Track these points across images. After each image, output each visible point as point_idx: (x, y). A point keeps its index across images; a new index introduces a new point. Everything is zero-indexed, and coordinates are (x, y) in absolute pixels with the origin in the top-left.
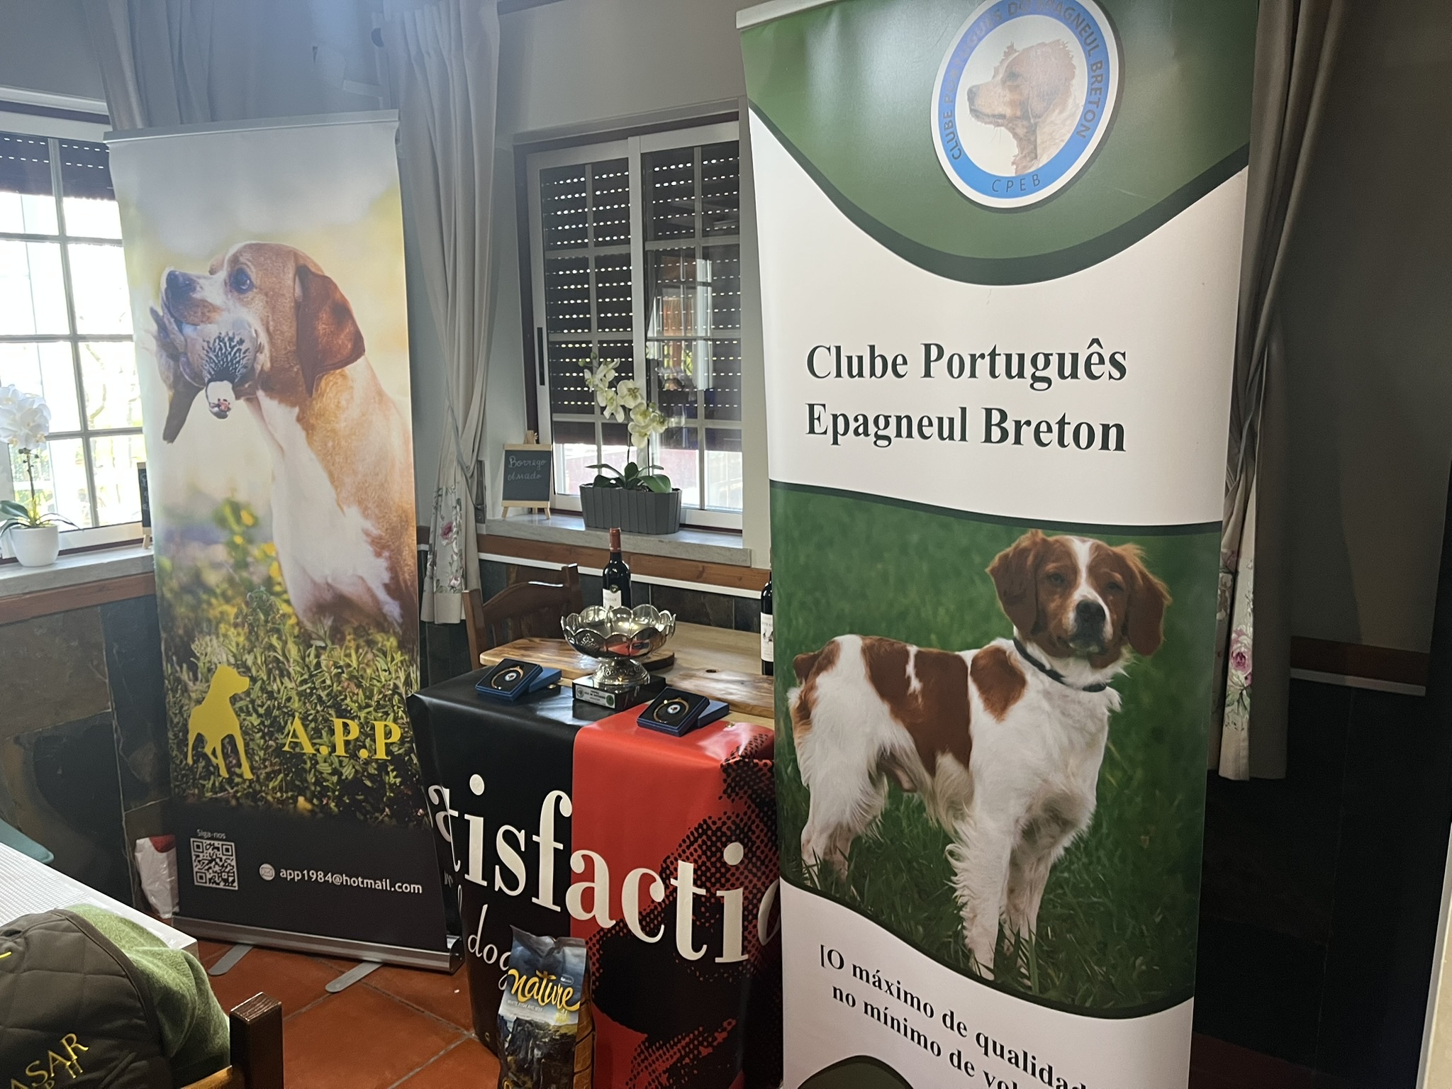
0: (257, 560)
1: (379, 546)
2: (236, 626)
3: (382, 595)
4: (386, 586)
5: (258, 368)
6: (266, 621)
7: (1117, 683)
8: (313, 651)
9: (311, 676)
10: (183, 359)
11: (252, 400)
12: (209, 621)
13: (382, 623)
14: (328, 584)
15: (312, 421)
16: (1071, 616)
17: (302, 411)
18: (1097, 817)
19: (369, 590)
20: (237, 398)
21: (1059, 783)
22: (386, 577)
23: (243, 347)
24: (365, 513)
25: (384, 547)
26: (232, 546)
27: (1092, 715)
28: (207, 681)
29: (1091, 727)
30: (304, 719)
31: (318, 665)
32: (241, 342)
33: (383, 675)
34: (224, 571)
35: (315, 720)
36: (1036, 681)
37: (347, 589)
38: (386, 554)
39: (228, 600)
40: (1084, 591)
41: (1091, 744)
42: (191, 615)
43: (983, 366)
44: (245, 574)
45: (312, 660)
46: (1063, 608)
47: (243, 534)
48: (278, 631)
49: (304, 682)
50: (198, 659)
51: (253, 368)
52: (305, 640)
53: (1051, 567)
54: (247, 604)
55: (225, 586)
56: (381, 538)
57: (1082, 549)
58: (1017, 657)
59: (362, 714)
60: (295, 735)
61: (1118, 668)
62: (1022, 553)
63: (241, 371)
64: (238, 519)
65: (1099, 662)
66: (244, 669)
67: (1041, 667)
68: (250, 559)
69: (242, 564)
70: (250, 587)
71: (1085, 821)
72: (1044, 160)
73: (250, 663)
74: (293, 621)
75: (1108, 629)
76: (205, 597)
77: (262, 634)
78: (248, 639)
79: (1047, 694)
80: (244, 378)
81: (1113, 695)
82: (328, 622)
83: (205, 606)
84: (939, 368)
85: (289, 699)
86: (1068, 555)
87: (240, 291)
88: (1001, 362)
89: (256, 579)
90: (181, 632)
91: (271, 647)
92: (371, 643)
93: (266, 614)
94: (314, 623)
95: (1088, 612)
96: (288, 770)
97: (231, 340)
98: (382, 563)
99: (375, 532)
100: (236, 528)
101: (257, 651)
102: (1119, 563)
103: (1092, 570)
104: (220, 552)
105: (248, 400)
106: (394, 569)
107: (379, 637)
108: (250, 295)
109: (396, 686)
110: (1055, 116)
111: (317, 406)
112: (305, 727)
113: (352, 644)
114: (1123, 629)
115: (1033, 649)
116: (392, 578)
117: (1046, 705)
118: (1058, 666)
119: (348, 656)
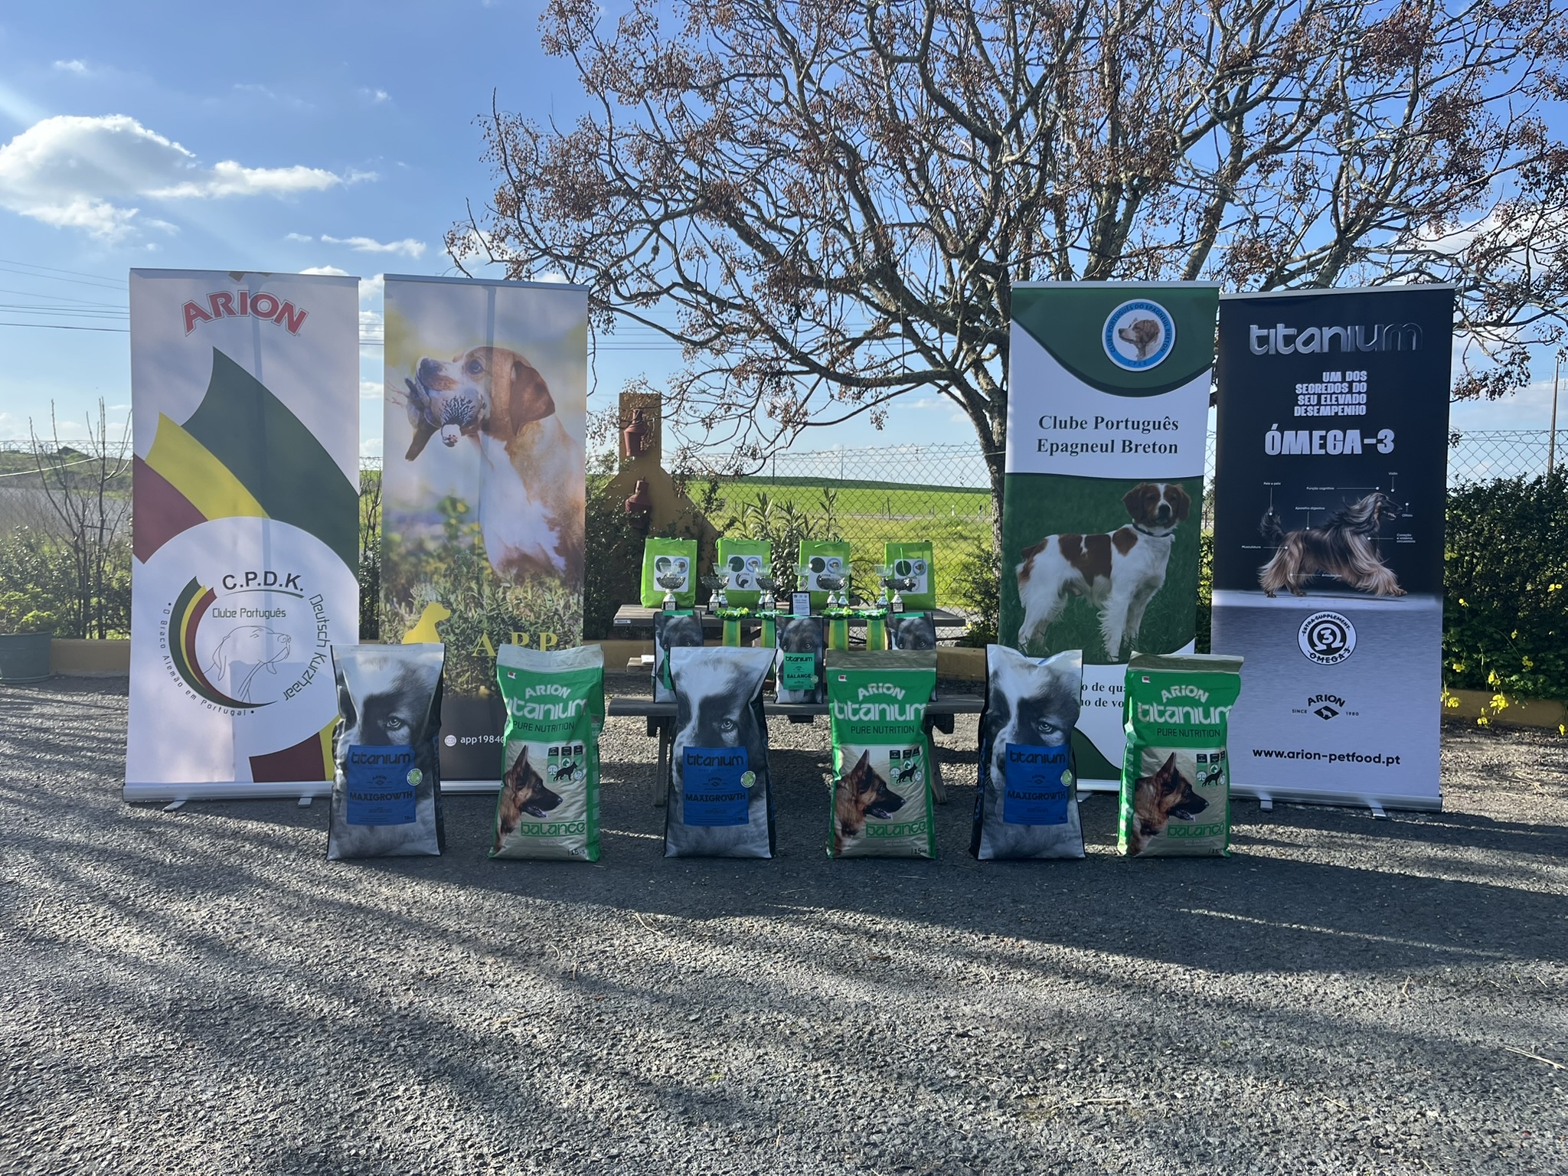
0: (465, 534)
1: (552, 524)
2: (445, 576)
3: (552, 554)
4: (557, 550)
5: (480, 417)
6: (468, 572)
7: (1174, 532)
8: (501, 590)
9: (498, 606)
10: (427, 410)
11: (473, 435)
12: (426, 573)
13: (550, 571)
14: (517, 548)
15: (515, 450)
16: (1157, 511)
17: (508, 443)
18: (1166, 582)
19: (543, 551)
20: (463, 434)
21: (1150, 573)
22: (556, 543)
23: (471, 405)
24: (545, 504)
25: (556, 525)
26: (449, 525)
27: (1165, 545)
28: (420, 613)
29: (1164, 549)
30: (490, 635)
31: (504, 599)
32: (470, 402)
33: (548, 604)
34: (440, 542)
35: (498, 634)
36: (1142, 538)
37: (528, 550)
38: (558, 529)
39: (441, 559)
40: (1162, 501)
41: (1164, 556)
42: (413, 570)
43: (1122, 425)
44: (455, 543)
45: (500, 595)
46: (1154, 509)
47: (457, 518)
48: (478, 579)
49: (494, 609)
50: (414, 599)
51: (477, 417)
52: (496, 583)
53: (1149, 495)
54: (455, 562)
55: (440, 550)
56: (554, 519)
57: (1162, 488)
58: (1134, 530)
59: (532, 629)
60: (482, 645)
61: (1174, 527)
62: (1137, 491)
63: (467, 418)
64: (454, 508)
65: (1167, 526)
66: (446, 603)
67: (1144, 532)
68: (460, 534)
69: (453, 537)
70: (459, 551)
71: (1161, 584)
72: (1148, 357)
73: (452, 600)
74: (489, 571)
75: (1171, 513)
76: (424, 558)
77: (463, 581)
78: (453, 584)
79: (1146, 541)
80: (469, 423)
81: (1173, 536)
82: (514, 571)
83: (424, 564)
84: (1102, 426)
85: (480, 622)
86: (1157, 491)
87: (473, 372)
88: (1130, 424)
89: (463, 546)
90: (403, 581)
91: (470, 589)
92: (541, 584)
93: (469, 568)
94: (504, 572)
95: (1164, 508)
96: (475, 668)
97: (462, 400)
98: (555, 534)
99: (551, 515)
100: (453, 514)
101: (459, 592)
102: (1175, 490)
103: (1166, 494)
104: (439, 529)
105: (471, 436)
106: (563, 538)
107: (548, 580)
108: (480, 375)
109: (557, 610)
110: (1152, 344)
111: (519, 441)
112: (490, 639)
113: (529, 585)
114: (1176, 512)
115: (1141, 526)
116: (560, 544)
117: (1146, 546)
118: (1152, 530)
119: (527, 592)
